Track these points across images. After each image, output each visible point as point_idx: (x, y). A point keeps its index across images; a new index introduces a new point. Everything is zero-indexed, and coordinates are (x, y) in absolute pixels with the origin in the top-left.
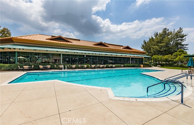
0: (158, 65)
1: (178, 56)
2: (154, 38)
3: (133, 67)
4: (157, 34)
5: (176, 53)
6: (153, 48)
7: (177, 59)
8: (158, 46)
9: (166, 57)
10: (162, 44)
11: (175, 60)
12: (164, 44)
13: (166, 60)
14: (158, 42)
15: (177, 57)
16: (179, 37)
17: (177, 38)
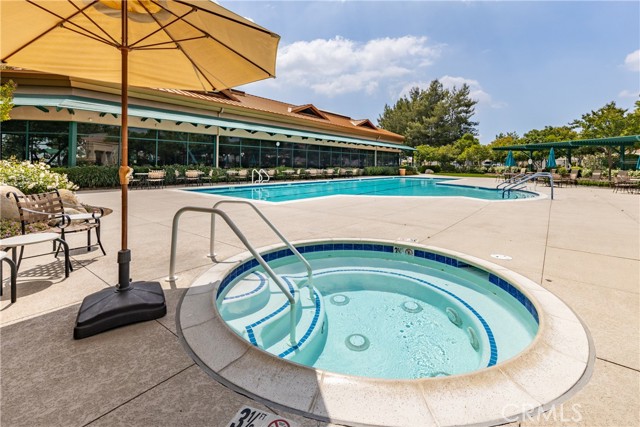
0: (427, 171)
1: (466, 150)
2: (410, 100)
3: (383, 174)
4: (417, 93)
5: (459, 141)
6: (411, 128)
7: (464, 155)
8: (422, 123)
9: (442, 150)
10: (432, 120)
11: (460, 156)
12: (436, 118)
13: (444, 159)
14: (420, 114)
15: (463, 150)
16: (463, 105)
17: (458, 107)
